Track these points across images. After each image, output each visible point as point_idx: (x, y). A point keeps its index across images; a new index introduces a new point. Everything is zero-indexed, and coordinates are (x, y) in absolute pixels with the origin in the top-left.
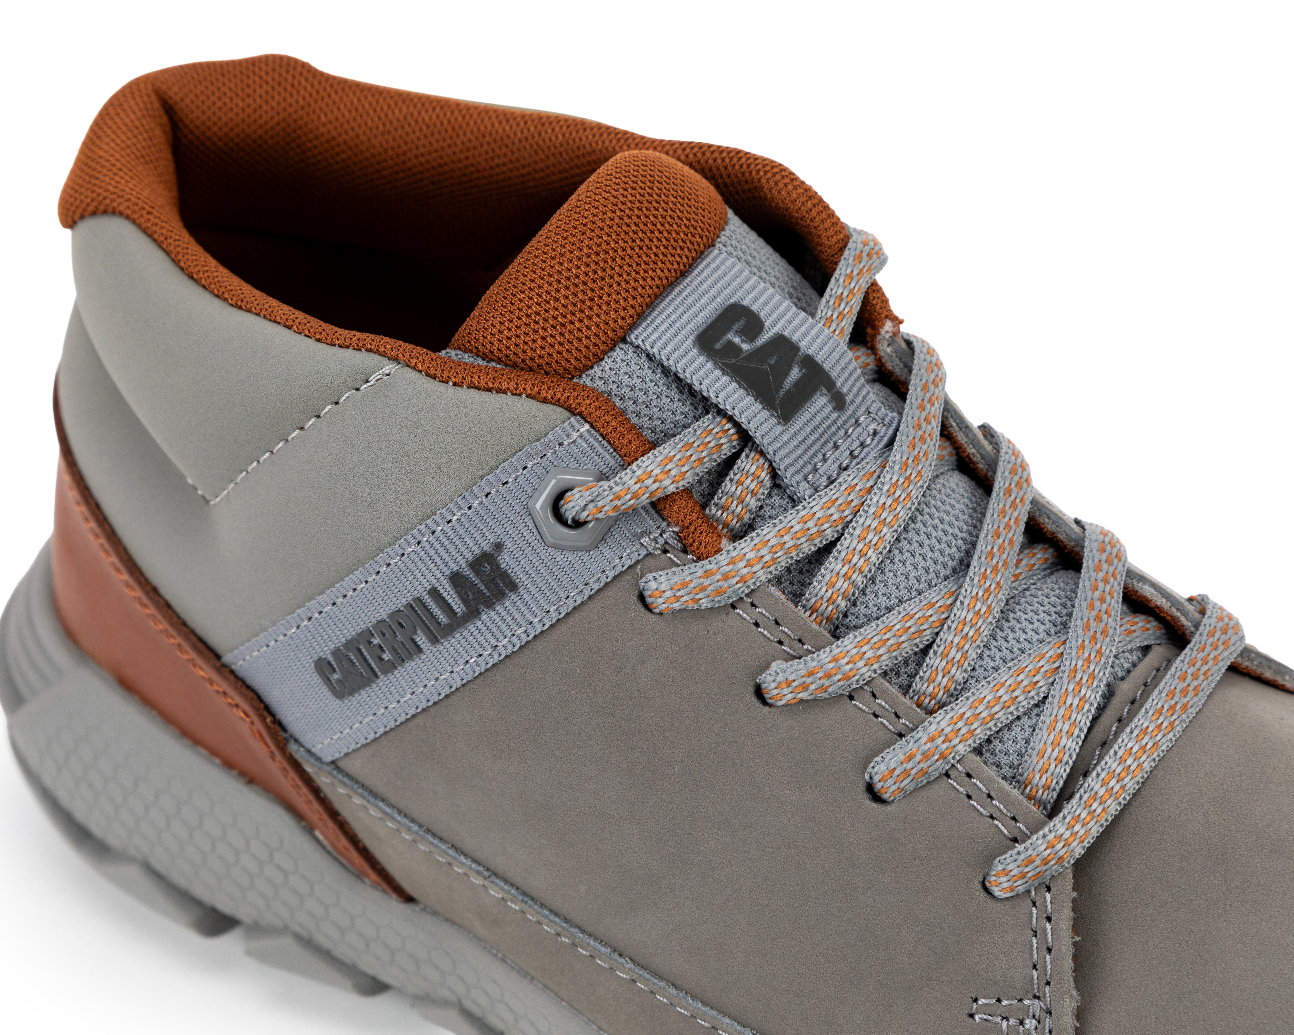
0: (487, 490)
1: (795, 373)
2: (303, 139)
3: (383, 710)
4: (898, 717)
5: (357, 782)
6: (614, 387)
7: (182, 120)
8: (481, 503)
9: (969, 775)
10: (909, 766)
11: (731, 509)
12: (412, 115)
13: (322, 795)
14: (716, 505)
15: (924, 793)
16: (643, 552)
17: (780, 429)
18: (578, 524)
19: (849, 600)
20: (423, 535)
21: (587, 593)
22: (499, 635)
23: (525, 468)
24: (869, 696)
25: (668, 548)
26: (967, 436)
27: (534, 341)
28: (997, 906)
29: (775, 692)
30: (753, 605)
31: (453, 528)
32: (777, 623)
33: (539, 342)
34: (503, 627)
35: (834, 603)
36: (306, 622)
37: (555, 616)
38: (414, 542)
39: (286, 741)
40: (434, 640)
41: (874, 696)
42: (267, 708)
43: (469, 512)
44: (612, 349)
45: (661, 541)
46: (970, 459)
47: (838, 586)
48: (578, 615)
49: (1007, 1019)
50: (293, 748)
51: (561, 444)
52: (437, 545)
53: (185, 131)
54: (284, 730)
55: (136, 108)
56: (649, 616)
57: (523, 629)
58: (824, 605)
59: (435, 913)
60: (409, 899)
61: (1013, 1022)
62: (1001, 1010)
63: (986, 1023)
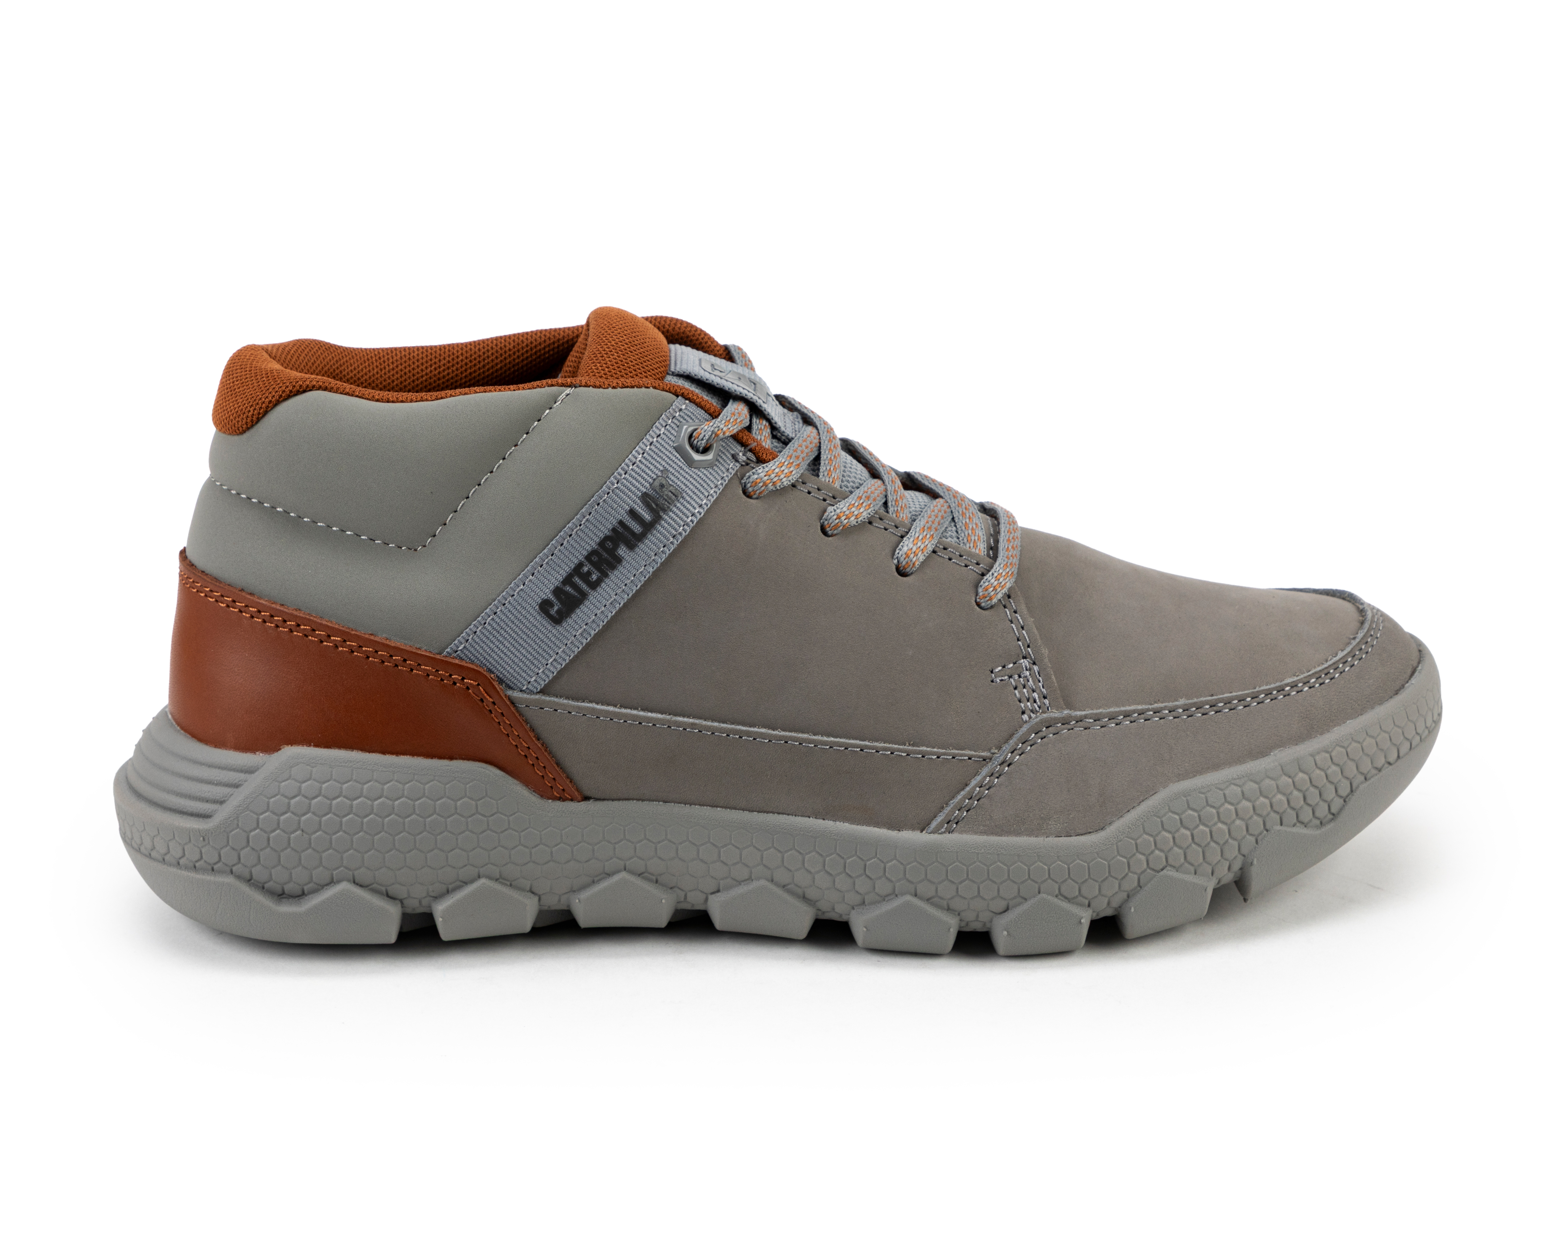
3: (593, 618)
4: (897, 528)
8: (650, 449)
9: (946, 549)
15: (927, 563)
21: (718, 491)
24: (878, 520)
25: (749, 462)
28: (987, 613)
30: (804, 483)
31: (638, 467)
34: (678, 520)
36: (530, 578)
37: (705, 507)
38: (616, 481)
39: (503, 691)
41: (882, 520)
43: (645, 455)
45: (745, 457)
47: (833, 476)
48: (715, 506)
52: (630, 479)
54: (502, 684)
60: (586, 798)
61: (1016, 677)
62: (1008, 672)
63: (1003, 682)
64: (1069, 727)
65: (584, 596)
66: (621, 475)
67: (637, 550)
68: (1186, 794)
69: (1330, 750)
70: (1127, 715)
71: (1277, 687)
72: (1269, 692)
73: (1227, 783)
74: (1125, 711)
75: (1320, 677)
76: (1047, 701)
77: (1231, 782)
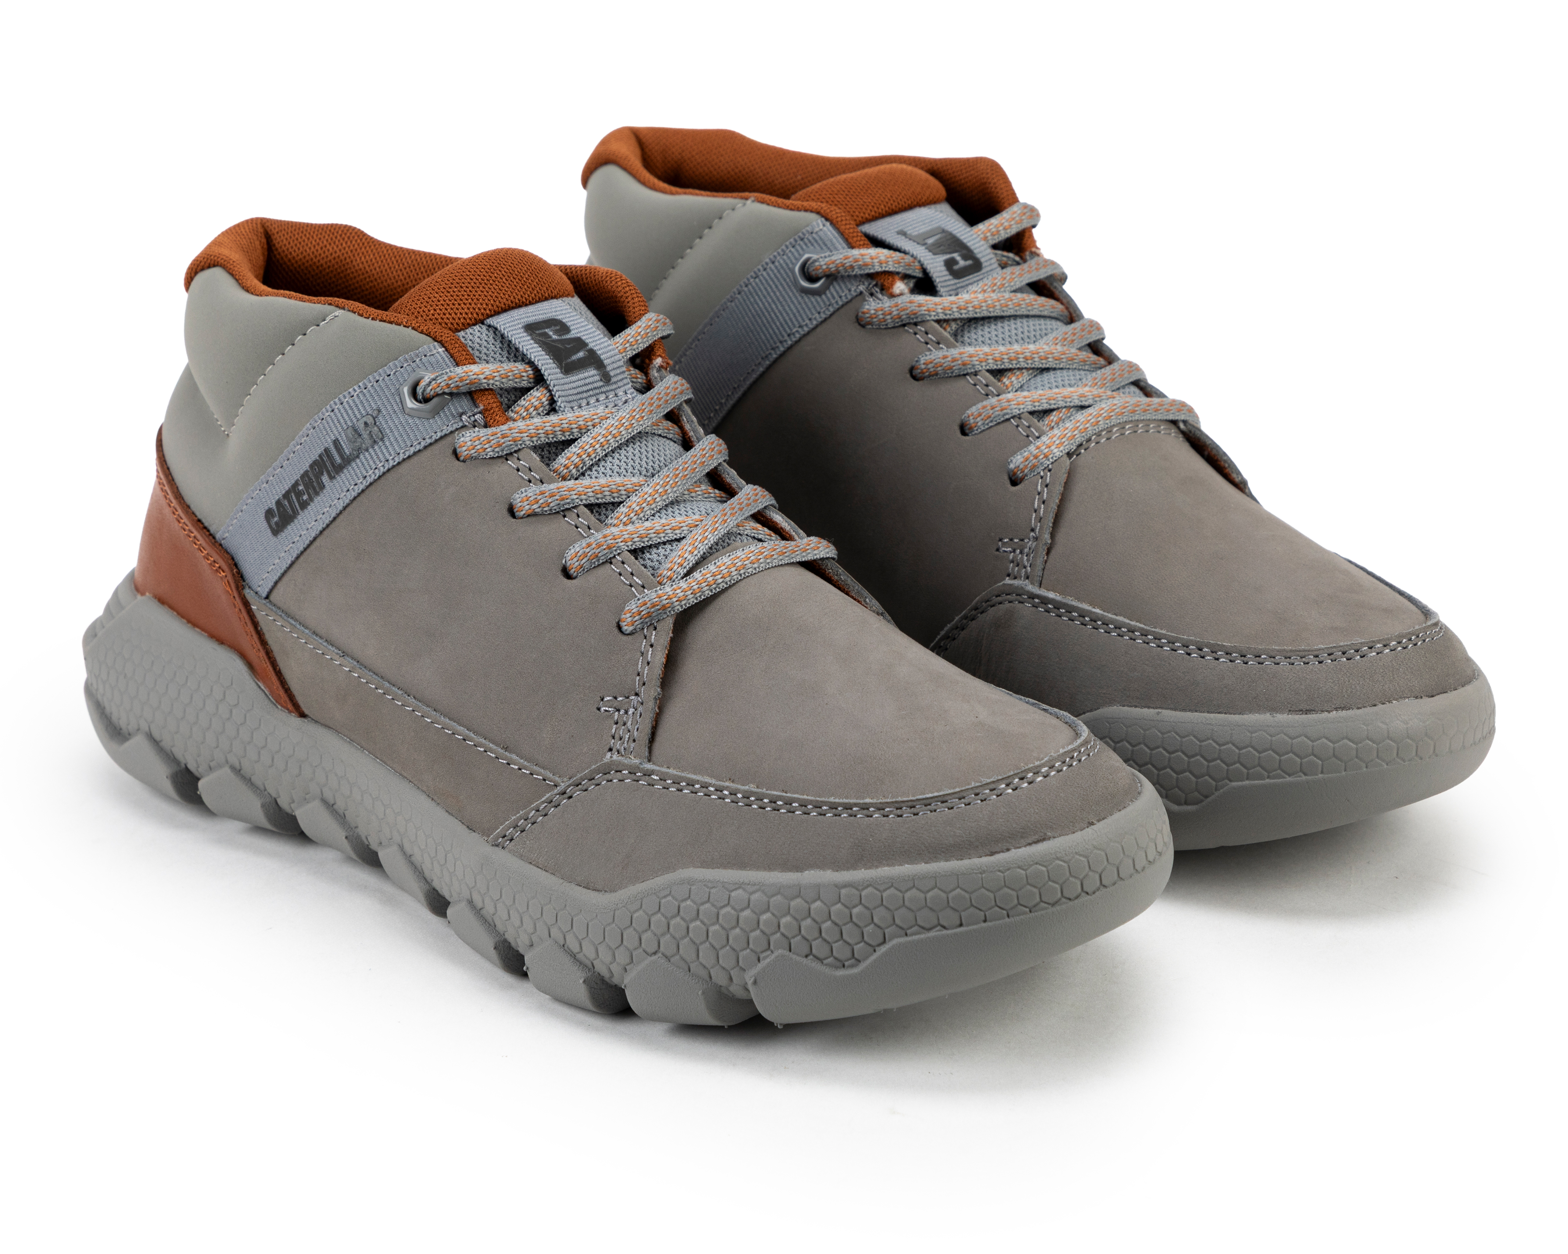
0: (377, 378)
1: (581, 354)
2: (349, 271)
3: (298, 538)
4: (589, 528)
5: (279, 608)
6: (470, 342)
7: (274, 245)
8: (372, 386)
9: (623, 563)
10: (588, 550)
11: (520, 413)
12: (417, 260)
13: (259, 628)
14: (512, 411)
15: (595, 571)
16: (461, 424)
17: (561, 375)
18: (426, 400)
19: (579, 471)
20: (336, 405)
21: (423, 444)
22: (368, 468)
23: (402, 367)
24: (575, 516)
25: (476, 424)
26: (691, 426)
27: (429, 311)
28: (624, 638)
29: (520, 504)
30: (518, 459)
31: (354, 401)
32: (530, 470)
33: (432, 312)
34: (371, 463)
35: (567, 468)
36: (265, 485)
37: (402, 456)
38: (330, 410)
39: (243, 588)
40: (332, 478)
41: (578, 516)
42: (236, 565)
43: (365, 391)
44: (474, 325)
45: (472, 419)
46: (690, 439)
47: (572, 459)
48: (416, 458)
49: (619, 710)
50: (247, 592)
51: (425, 356)
52: (342, 411)
53: (275, 252)
54: (244, 581)
55: (247, 228)
56: (457, 462)
57: (382, 464)
58: (562, 469)
59: (316, 722)
60: (303, 715)
61: (622, 712)
62: (616, 704)
63: (607, 713)
64: (635, 778)
65: (295, 515)
66: (336, 404)
67: (335, 481)
68: (691, 882)
69: (860, 888)
70: (691, 784)
71: (844, 803)
72: (835, 806)
73: (737, 886)
74: (689, 778)
75: (901, 808)
76: (633, 745)
77: (740, 886)
